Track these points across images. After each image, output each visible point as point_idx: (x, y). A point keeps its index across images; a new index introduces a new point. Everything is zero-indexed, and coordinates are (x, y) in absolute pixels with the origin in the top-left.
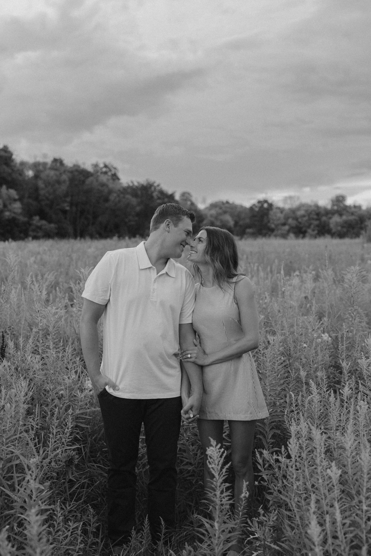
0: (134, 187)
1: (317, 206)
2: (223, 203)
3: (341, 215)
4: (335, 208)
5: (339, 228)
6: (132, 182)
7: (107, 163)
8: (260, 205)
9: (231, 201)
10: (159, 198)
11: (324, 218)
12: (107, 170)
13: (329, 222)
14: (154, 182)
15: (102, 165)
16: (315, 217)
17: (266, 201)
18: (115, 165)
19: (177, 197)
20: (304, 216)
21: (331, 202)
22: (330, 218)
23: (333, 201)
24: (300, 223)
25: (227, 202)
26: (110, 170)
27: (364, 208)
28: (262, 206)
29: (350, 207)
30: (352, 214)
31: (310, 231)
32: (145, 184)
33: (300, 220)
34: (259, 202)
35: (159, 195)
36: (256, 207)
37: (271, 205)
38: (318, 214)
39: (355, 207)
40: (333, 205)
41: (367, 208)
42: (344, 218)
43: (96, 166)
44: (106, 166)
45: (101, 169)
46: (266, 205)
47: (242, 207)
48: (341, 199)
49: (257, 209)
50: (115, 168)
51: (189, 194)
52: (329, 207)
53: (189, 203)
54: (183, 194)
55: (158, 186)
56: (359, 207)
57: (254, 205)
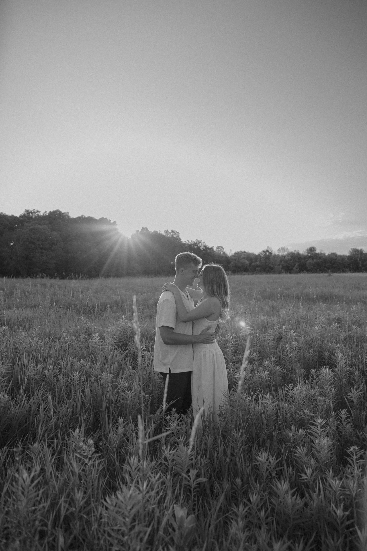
0: (189, 243)
1: (298, 254)
2: (243, 253)
3: (313, 259)
4: (310, 255)
5: (312, 267)
6: (188, 241)
7: (173, 230)
8: (264, 253)
9: (247, 251)
10: (204, 250)
11: (303, 261)
12: (174, 234)
13: (306, 263)
14: (202, 241)
15: (170, 231)
16: (297, 260)
17: (267, 251)
18: (178, 232)
19: (215, 249)
20: (291, 260)
21: (307, 252)
22: (307, 261)
23: (307, 250)
24: (289, 264)
25: (245, 252)
26: (175, 234)
27: (327, 254)
28: (266, 253)
29: (318, 254)
30: (320, 258)
31: (294, 268)
32: (196, 242)
33: (288, 262)
34: (264, 252)
35: (204, 248)
36: (262, 254)
37: (271, 253)
38: (299, 259)
39: (321, 253)
40: (309, 253)
41: (329, 254)
42: (315, 260)
43: (167, 231)
44: (172, 231)
45: (170, 233)
46: (268, 253)
47: (253, 254)
48: (313, 249)
49: (262, 256)
50: (178, 233)
51: (222, 247)
52: (306, 254)
53: (222, 253)
54: (218, 248)
55: (204, 242)
56: (324, 254)
57: (261, 253)
